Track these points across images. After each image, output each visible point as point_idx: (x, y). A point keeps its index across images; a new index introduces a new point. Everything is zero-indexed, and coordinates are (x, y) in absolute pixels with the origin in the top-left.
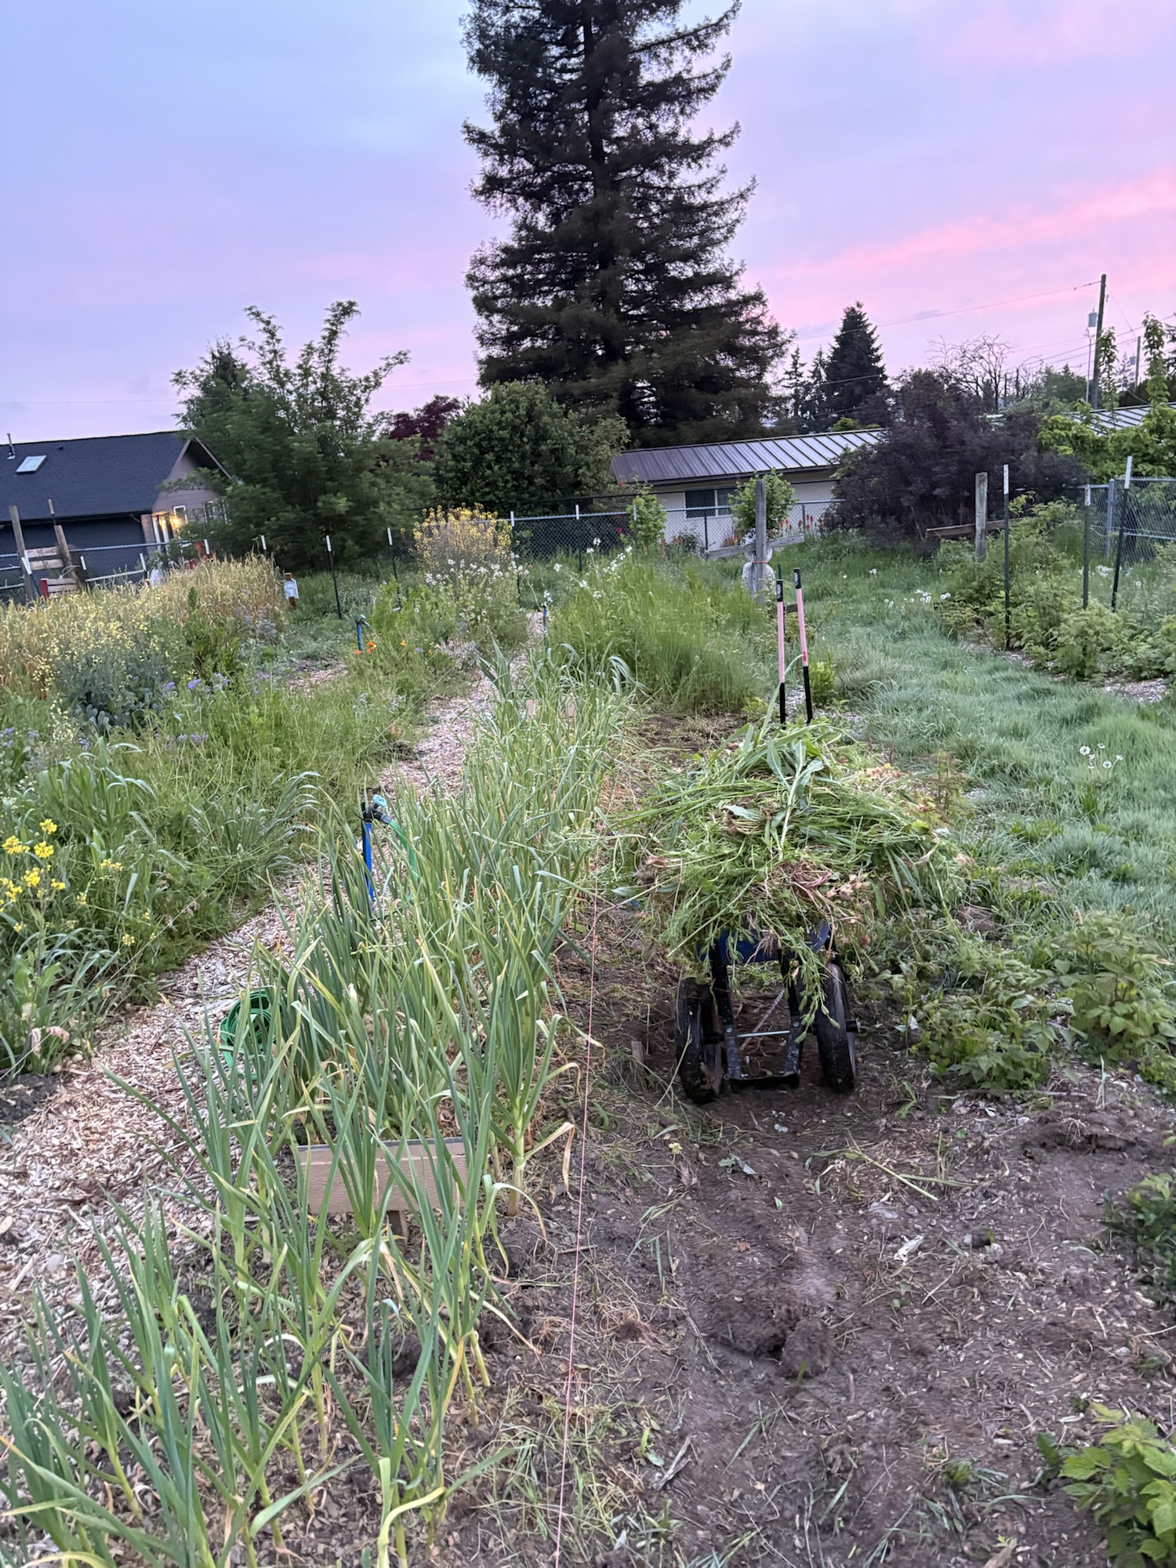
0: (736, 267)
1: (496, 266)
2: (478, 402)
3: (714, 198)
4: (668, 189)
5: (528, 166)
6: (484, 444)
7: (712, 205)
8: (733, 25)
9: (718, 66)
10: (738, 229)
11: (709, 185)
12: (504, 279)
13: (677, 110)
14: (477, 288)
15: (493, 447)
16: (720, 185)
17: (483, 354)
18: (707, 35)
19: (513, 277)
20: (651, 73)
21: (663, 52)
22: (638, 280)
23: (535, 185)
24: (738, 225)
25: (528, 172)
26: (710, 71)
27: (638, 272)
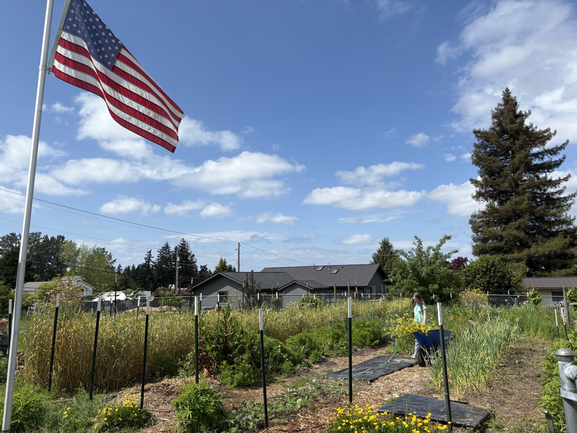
0: (572, 218)
1: (479, 218)
2: (475, 260)
3: (562, 196)
4: (544, 194)
5: (491, 189)
6: (476, 272)
7: (561, 198)
8: (566, 147)
9: (561, 158)
10: (572, 206)
11: (560, 192)
12: (483, 221)
13: (546, 171)
14: (473, 224)
15: (480, 274)
16: (564, 192)
17: (474, 244)
18: (557, 150)
19: (486, 221)
20: (536, 162)
21: (540, 156)
22: (533, 222)
23: (494, 194)
24: (572, 205)
25: (492, 191)
26: (558, 160)
27: (533, 219)
